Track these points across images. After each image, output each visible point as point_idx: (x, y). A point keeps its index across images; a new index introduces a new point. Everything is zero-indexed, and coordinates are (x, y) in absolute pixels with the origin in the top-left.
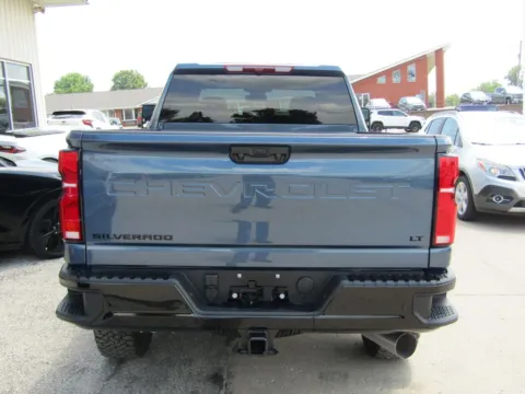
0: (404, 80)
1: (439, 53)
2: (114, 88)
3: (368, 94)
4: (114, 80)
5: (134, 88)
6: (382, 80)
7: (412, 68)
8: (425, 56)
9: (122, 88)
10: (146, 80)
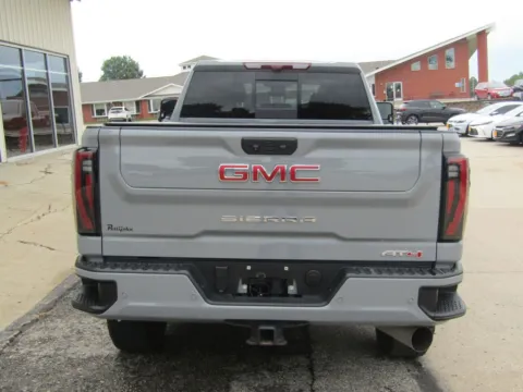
0: (441, 66)
1: (482, 35)
2: (104, 79)
3: (401, 83)
4: (103, 69)
5: (127, 78)
6: (416, 67)
7: (450, 53)
8: (465, 39)
9: (114, 78)
10: (141, 68)
